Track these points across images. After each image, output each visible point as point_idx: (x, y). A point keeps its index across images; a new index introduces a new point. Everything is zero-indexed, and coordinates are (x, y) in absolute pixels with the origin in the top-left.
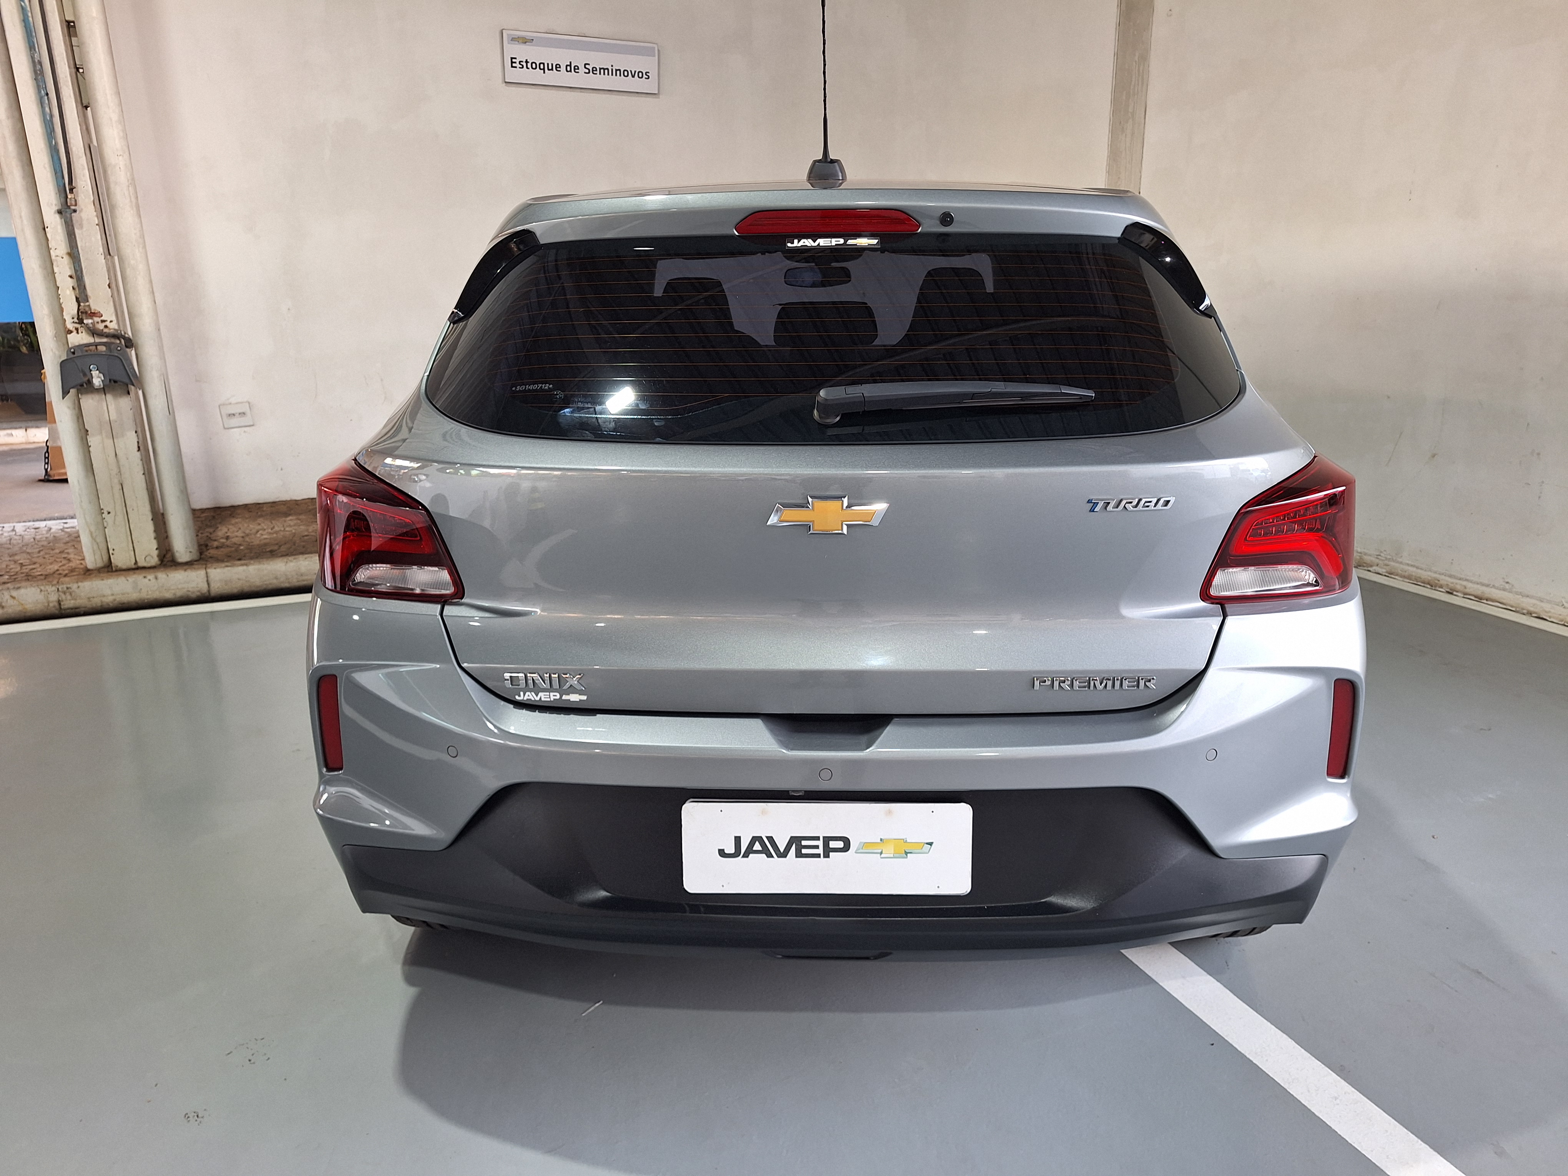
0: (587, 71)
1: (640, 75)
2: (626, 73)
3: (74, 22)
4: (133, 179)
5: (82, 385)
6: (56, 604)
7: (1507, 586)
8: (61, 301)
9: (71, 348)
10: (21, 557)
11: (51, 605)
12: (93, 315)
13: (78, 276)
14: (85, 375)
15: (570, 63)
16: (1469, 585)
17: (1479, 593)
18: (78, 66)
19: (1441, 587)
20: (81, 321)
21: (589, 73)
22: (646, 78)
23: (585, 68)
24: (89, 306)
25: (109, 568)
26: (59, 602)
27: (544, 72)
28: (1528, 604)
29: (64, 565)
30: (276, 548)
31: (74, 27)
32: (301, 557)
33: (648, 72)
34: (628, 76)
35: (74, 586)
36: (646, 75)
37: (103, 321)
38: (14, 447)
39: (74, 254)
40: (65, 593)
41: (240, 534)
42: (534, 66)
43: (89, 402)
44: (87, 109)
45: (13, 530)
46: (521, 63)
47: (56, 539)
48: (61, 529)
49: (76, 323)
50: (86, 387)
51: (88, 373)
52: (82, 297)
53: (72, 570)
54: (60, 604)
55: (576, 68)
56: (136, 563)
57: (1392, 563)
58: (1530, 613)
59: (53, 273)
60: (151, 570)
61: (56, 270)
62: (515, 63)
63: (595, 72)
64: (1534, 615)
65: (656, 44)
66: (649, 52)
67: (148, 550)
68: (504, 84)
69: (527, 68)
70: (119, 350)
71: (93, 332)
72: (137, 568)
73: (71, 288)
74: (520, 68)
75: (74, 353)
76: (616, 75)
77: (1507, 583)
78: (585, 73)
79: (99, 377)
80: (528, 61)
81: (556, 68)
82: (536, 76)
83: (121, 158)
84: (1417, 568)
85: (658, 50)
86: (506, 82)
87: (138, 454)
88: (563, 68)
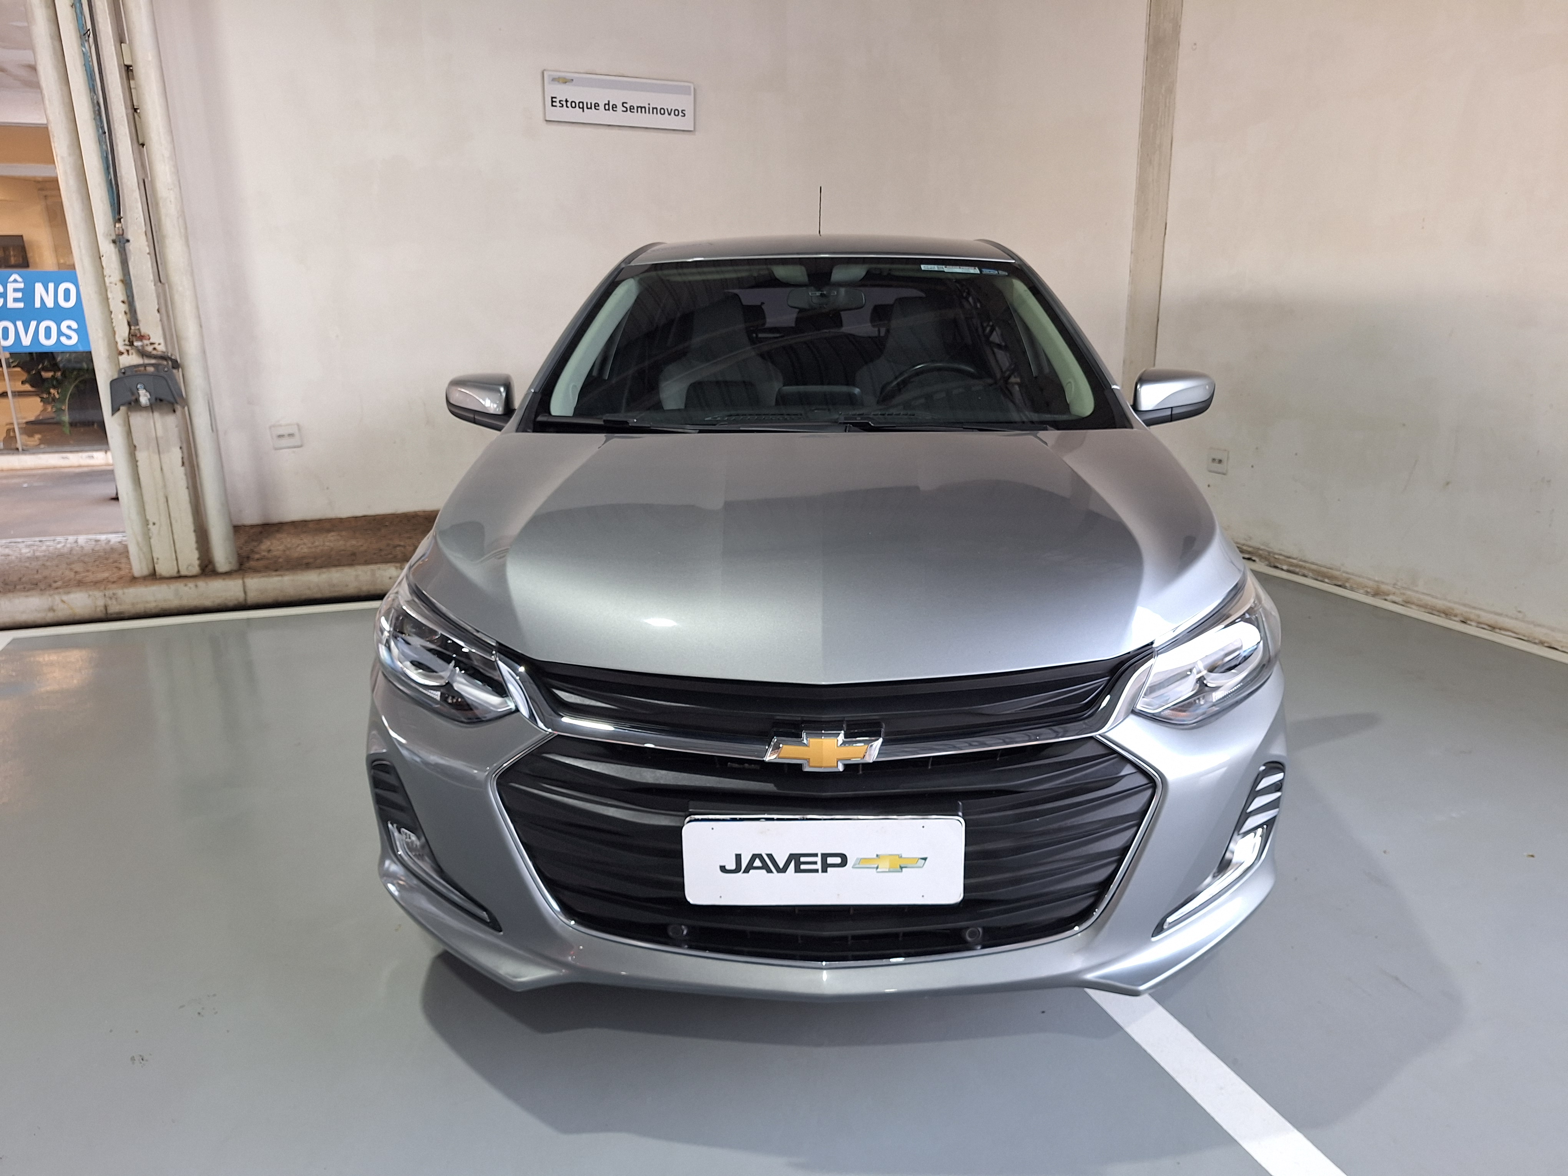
0: (625, 109)
1: (677, 113)
2: (662, 111)
3: (131, 66)
4: (183, 212)
5: (130, 403)
6: (103, 609)
7: (1520, 616)
8: (114, 324)
9: (121, 369)
10: (78, 567)
11: (98, 609)
12: (141, 338)
13: (130, 301)
14: (133, 394)
15: (609, 102)
16: (1482, 613)
17: (1491, 622)
18: (135, 107)
19: (1456, 616)
20: (131, 344)
21: (627, 111)
22: (682, 116)
23: (623, 106)
24: (139, 329)
25: (153, 576)
26: (106, 607)
27: (583, 111)
28: (1539, 633)
29: (114, 574)
30: (311, 560)
31: (132, 70)
32: (334, 570)
33: (684, 110)
34: (664, 113)
35: (120, 592)
36: (682, 113)
37: (152, 344)
38: (95, 468)
39: (127, 281)
40: (111, 598)
41: (281, 548)
42: (573, 105)
43: (138, 420)
44: (143, 147)
45: (76, 542)
46: (561, 102)
47: (113, 550)
48: (119, 542)
49: (127, 345)
50: (134, 404)
51: (135, 391)
52: (133, 320)
53: (121, 578)
54: (106, 609)
55: (614, 106)
56: (179, 572)
57: (1409, 593)
58: (1542, 643)
59: (108, 299)
60: (191, 580)
61: (110, 295)
62: (555, 102)
63: (632, 110)
64: (1546, 645)
65: (693, 83)
66: (684, 91)
67: (190, 560)
68: (545, 122)
69: (567, 107)
70: (166, 371)
71: (143, 353)
72: (179, 577)
73: (123, 313)
74: (560, 107)
75: (124, 373)
76: (653, 113)
77: (1520, 612)
78: (623, 111)
79: (146, 396)
80: (568, 100)
81: (595, 106)
82: (576, 114)
83: (171, 192)
84: (1433, 597)
85: (694, 89)
86: (546, 121)
87: (182, 469)
88: (602, 107)
